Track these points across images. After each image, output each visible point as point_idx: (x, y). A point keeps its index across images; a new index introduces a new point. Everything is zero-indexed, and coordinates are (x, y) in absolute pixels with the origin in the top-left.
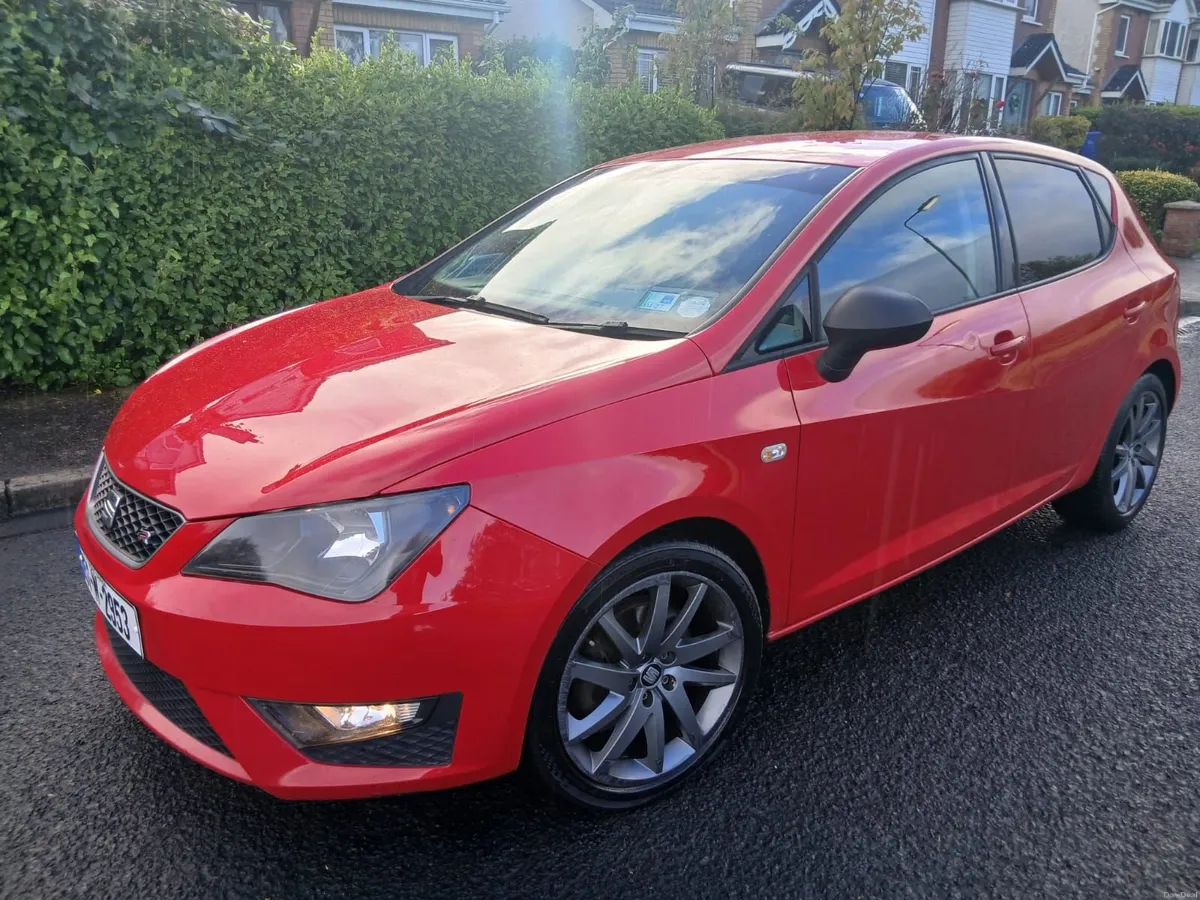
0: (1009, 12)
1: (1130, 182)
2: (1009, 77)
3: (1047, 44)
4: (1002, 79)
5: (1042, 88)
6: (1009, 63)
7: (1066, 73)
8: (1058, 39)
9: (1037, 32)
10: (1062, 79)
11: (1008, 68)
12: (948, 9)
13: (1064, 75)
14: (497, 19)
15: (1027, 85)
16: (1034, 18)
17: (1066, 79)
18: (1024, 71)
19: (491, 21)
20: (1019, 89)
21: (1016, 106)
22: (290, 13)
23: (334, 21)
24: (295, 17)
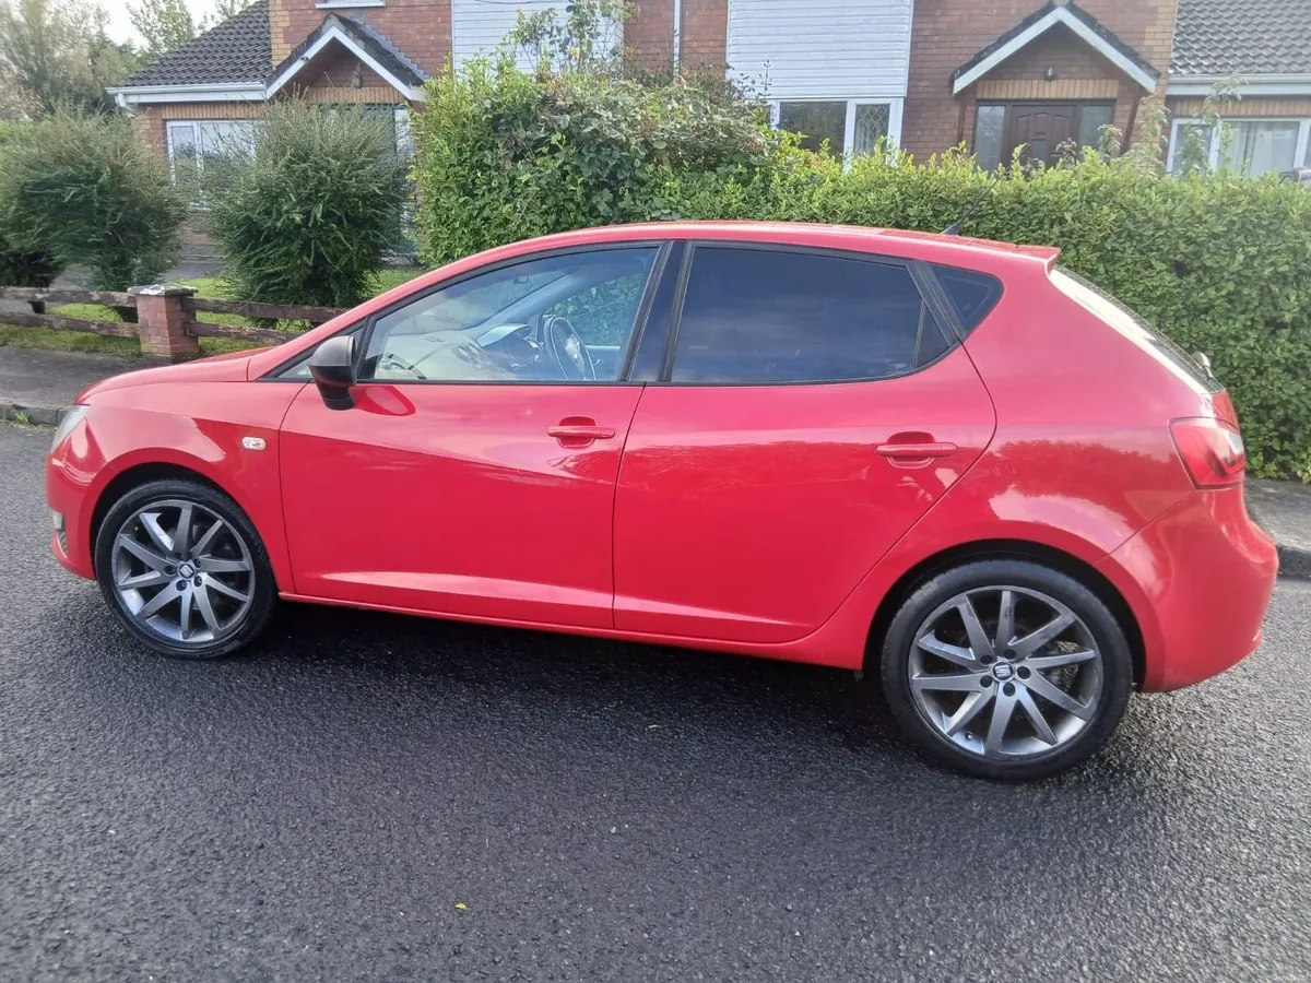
22: (1113, 112)
23: (1171, 116)
24: (1117, 114)
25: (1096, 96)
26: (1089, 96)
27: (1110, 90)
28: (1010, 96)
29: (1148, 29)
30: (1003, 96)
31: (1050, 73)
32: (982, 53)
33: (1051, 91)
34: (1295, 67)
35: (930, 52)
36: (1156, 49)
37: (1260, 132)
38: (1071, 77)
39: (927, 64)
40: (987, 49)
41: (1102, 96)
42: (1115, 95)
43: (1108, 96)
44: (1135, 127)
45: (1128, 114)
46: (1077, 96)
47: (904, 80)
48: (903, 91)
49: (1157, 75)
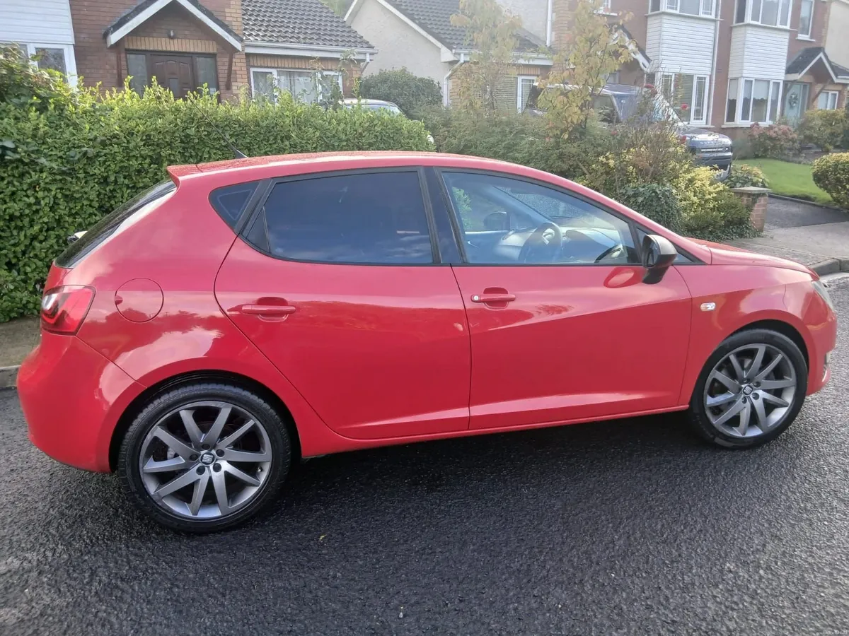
0: (784, 33)
1: (838, 161)
2: (784, 81)
3: (818, 54)
4: (779, 83)
5: (818, 88)
6: (784, 71)
7: (836, 76)
8: (827, 51)
9: (809, 46)
10: (832, 80)
11: (784, 74)
12: (731, 33)
13: (834, 78)
14: (368, 58)
15: (805, 86)
16: (809, 36)
17: (836, 81)
18: (797, 77)
19: (364, 61)
20: (796, 90)
21: (795, 102)
22: (216, 61)
23: (249, 66)
24: (219, 63)
25: (203, 51)
26: (200, 51)
27: (211, 48)
28: (148, 48)
29: (227, 10)
30: (143, 48)
31: (172, 34)
32: (126, 17)
33: (174, 46)
34: (307, 41)
35: (82, 12)
36: (234, 23)
37: (296, 78)
38: (185, 37)
39: (83, 22)
40: (129, 15)
41: (207, 51)
42: (215, 51)
43: (211, 51)
44: (233, 72)
45: (227, 64)
46: (192, 50)
47: (71, 32)
48: (71, 40)
49: (241, 40)
